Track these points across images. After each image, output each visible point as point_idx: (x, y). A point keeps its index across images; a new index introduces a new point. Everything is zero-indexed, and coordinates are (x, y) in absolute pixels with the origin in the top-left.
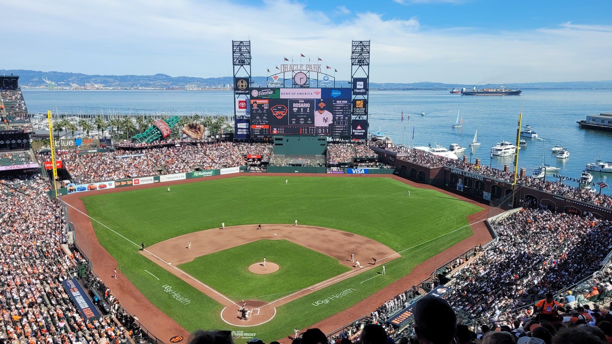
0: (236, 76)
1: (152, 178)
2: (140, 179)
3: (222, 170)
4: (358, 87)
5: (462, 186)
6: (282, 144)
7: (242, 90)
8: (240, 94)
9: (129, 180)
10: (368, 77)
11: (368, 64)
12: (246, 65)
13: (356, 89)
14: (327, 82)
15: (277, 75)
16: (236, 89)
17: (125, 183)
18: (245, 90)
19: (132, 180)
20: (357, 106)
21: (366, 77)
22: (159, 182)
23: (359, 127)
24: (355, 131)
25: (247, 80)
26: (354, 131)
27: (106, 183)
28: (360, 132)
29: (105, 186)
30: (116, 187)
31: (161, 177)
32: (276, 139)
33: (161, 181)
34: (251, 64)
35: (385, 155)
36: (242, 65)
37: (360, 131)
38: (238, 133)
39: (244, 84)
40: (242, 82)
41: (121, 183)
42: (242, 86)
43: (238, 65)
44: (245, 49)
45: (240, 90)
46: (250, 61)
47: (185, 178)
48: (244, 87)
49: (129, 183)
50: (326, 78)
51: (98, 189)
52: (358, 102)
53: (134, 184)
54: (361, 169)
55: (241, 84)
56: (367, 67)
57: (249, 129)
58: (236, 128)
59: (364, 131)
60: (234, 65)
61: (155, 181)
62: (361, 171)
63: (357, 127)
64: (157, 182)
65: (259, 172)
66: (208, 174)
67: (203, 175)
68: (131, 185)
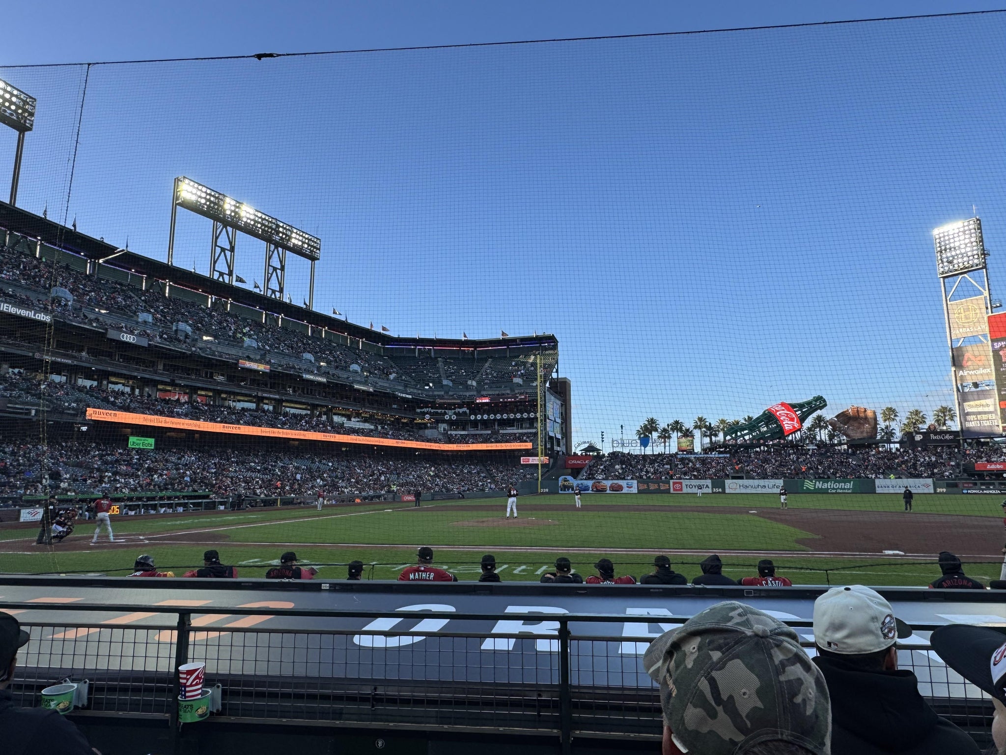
1: (709, 482)
2: (684, 483)
3: (879, 482)
7: (968, 327)
9: (663, 482)
17: (656, 486)
18: (977, 324)
19: (668, 483)
22: (724, 492)
27: (623, 483)
29: (620, 488)
30: (640, 492)
31: (728, 482)
33: (727, 491)
38: (968, 424)
41: (648, 486)
42: (968, 317)
43: (953, 274)
45: (964, 327)
46: (985, 259)
48: (974, 319)
49: (663, 487)
51: (608, 492)
53: (672, 491)
55: (965, 314)
57: (996, 412)
58: (962, 414)
61: (715, 490)
64: (719, 493)
65: (991, 492)
66: (841, 489)
67: (828, 489)
68: (667, 491)
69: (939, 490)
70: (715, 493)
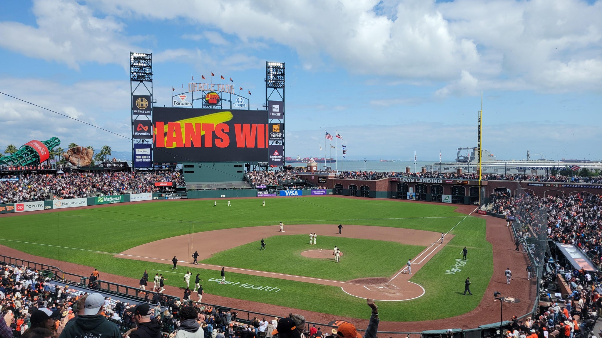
0: (134, 94)
1: (42, 202)
2: (25, 204)
3: (132, 196)
4: (274, 110)
5: (414, 194)
6: (193, 172)
7: (141, 110)
8: (138, 114)
9: (9, 205)
10: (284, 100)
11: (283, 87)
12: (148, 81)
13: (272, 112)
14: (241, 103)
15: (184, 95)
16: (134, 108)
18: (146, 110)
19: (13, 205)
20: (273, 131)
21: (282, 100)
22: (52, 208)
23: (276, 153)
24: (273, 157)
25: (148, 98)
26: (271, 157)
28: (278, 159)
31: (55, 202)
32: (185, 166)
33: (55, 207)
34: (153, 81)
35: (313, 178)
36: (142, 81)
37: (277, 157)
38: (137, 160)
39: (144, 103)
40: (142, 101)
42: (142, 105)
43: (137, 80)
44: (146, 63)
45: (139, 110)
46: (152, 77)
47: (86, 204)
48: (145, 107)
49: (9, 208)
50: (240, 100)
52: (274, 126)
53: (16, 211)
54: (295, 191)
55: (140, 103)
56: (282, 89)
57: (150, 155)
58: (135, 155)
59: (281, 157)
60: (132, 80)
61: (46, 208)
62: (294, 193)
63: (274, 152)
64: (49, 209)
65: (177, 198)
66: (115, 201)
67: (109, 201)
68: (12, 211)
69: (155, 198)
70: (47, 209)
